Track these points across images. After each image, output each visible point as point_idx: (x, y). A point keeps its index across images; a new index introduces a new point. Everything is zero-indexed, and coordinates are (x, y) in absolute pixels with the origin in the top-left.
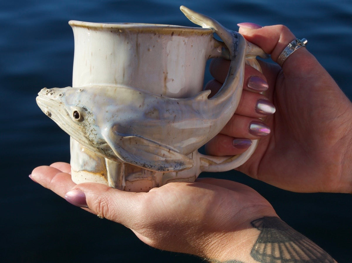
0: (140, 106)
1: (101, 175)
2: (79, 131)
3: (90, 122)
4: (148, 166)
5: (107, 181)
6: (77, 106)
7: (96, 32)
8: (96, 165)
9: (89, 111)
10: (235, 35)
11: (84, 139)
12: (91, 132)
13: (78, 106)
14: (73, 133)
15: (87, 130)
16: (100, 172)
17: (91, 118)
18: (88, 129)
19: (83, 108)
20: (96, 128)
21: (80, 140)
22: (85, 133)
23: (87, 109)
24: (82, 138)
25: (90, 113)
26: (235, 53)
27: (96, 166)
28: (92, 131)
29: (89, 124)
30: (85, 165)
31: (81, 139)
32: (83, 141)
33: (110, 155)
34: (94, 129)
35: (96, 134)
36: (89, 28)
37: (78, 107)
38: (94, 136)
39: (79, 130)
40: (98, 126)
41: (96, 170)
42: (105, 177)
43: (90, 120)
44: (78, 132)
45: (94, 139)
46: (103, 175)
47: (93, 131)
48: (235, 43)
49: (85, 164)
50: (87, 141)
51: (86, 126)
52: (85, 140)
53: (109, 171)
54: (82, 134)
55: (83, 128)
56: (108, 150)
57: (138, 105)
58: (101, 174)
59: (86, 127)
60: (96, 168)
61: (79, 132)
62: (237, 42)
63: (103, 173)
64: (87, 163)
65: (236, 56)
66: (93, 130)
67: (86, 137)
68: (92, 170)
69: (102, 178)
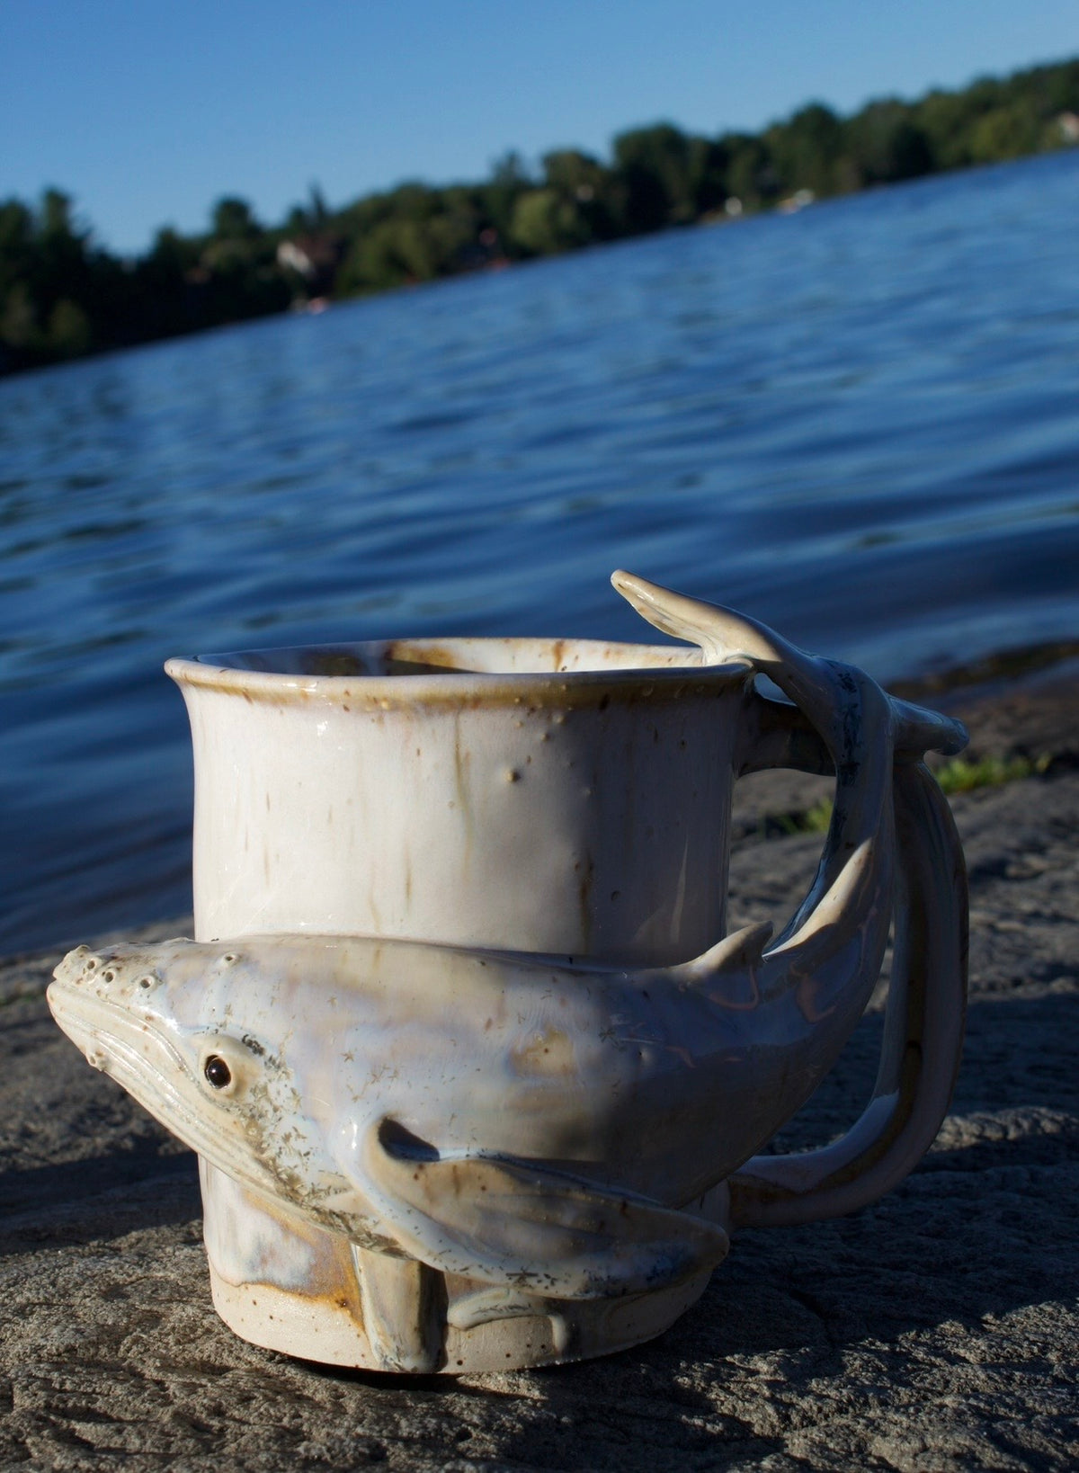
0: (489, 1024)
1: (337, 1306)
2: (231, 1139)
3: (277, 1103)
4: (539, 1281)
5: (364, 1328)
6: (217, 1031)
7: (282, 712)
8: (313, 1262)
9: (268, 1053)
10: (840, 675)
11: (256, 1171)
12: (282, 1144)
13: (221, 1031)
14: (208, 1145)
15: (265, 1134)
16: (331, 1294)
17: (281, 1086)
18: (270, 1129)
19: (243, 1040)
20: (303, 1128)
21: (239, 1172)
22: (259, 1148)
23: (262, 1045)
24: (247, 1166)
25: (274, 1063)
26: (850, 753)
27: (313, 1268)
28: (287, 1138)
29: (276, 1110)
30: (264, 1261)
31: (243, 1169)
32: (252, 1180)
33: (369, 1235)
34: (296, 1130)
35: (308, 1154)
36: (248, 695)
37: (224, 1036)
38: (296, 1161)
39: (232, 1134)
40: (315, 1120)
41: (312, 1282)
42: (352, 1315)
43: (279, 1093)
44: (227, 1140)
45: (297, 1171)
46: (343, 1304)
47: (292, 1140)
48: (846, 710)
49: (264, 1256)
50: (268, 1182)
51: (261, 1116)
52: (260, 1174)
53: (370, 1289)
54: (249, 1150)
55: (249, 1126)
56: (361, 1217)
57: (480, 1021)
58: (337, 1302)
59: (260, 1121)
60: (311, 1276)
61: (235, 1141)
62: (856, 706)
63: (342, 1296)
64: (272, 1253)
65: (858, 764)
66: (294, 1134)
67: (264, 1165)
68: (295, 1281)
69: (342, 1316)
